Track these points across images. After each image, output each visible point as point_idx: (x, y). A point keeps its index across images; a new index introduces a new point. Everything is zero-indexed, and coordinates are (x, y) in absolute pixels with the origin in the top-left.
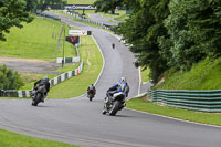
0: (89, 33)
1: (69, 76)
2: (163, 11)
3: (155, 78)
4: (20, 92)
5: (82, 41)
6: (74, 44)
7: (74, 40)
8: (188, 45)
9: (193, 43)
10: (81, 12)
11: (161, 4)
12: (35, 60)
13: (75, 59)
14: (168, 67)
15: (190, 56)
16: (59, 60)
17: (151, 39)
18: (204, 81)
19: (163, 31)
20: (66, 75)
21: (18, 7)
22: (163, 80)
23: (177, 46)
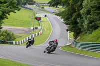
0: (46, 16)
1: (37, 35)
2: (79, 6)
3: (76, 36)
4: (14, 42)
5: (42, 19)
6: (38, 20)
7: (39, 19)
8: (91, 22)
9: (93, 21)
10: (42, 6)
11: (79, 3)
12: (21, 28)
13: (39, 27)
14: (82, 32)
15: (92, 27)
16: (32, 28)
17: (74, 19)
18: (98, 38)
19: (79, 15)
20: (35, 35)
21: (14, 3)
22: (79, 38)
23: (86, 22)
